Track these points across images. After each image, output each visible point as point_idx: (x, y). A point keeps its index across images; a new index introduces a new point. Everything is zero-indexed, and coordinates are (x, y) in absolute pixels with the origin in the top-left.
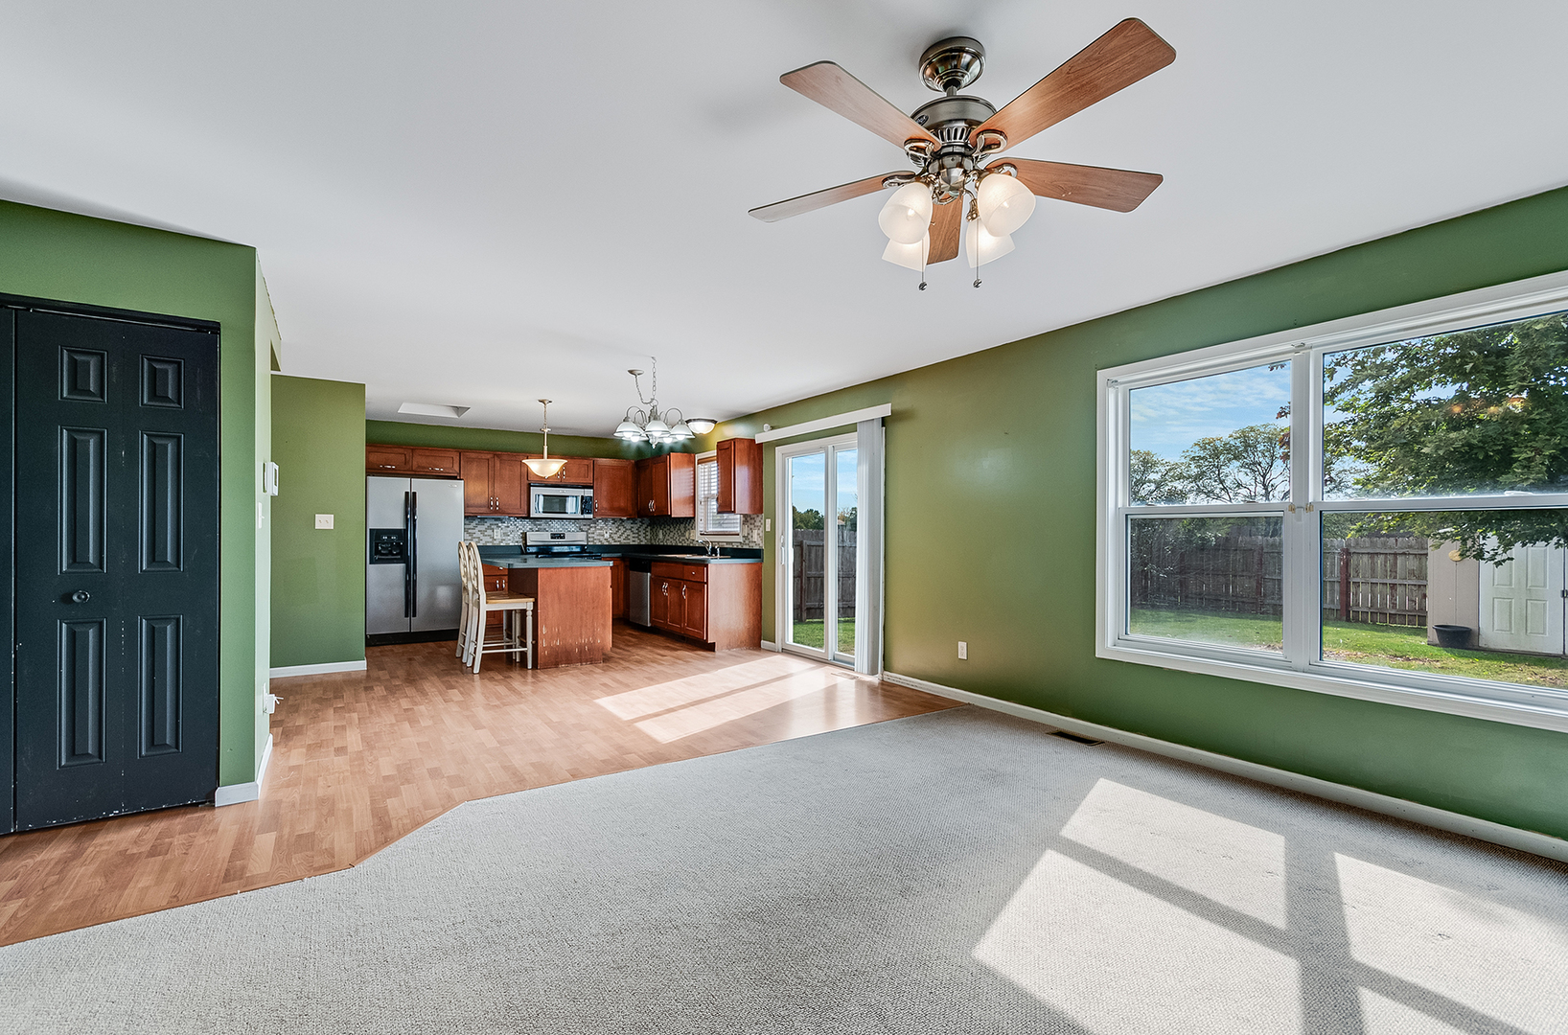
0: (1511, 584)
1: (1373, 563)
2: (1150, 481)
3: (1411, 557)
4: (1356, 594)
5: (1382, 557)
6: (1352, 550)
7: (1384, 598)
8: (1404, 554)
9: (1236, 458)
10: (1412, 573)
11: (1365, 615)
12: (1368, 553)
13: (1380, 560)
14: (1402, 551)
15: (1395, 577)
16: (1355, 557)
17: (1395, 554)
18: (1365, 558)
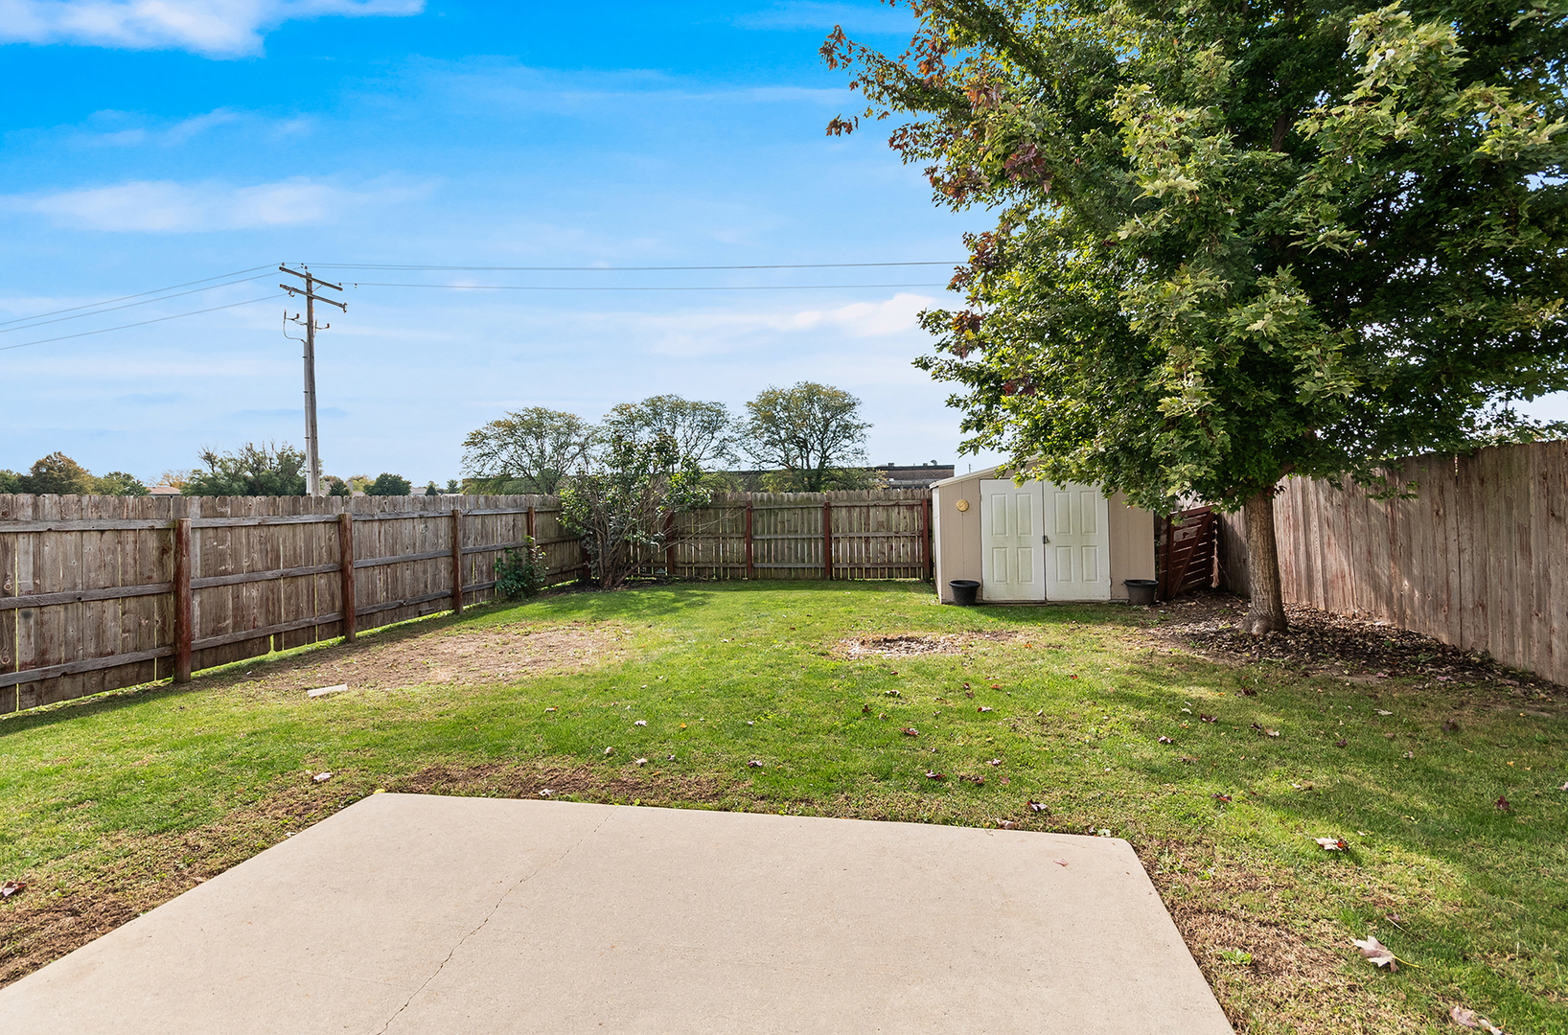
0: (1005, 533)
1: (850, 517)
2: (575, 444)
3: (881, 508)
4: (837, 551)
5: (858, 509)
6: (833, 504)
7: (860, 552)
8: (875, 505)
9: (647, 424)
10: (880, 525)
11: (845, 571)
12: (846, 507)
13: (856, 513)
14: (873, 503)
15: (868, 530)
16: (835, 510)
17: (868, 506)
18: (844, 510)
